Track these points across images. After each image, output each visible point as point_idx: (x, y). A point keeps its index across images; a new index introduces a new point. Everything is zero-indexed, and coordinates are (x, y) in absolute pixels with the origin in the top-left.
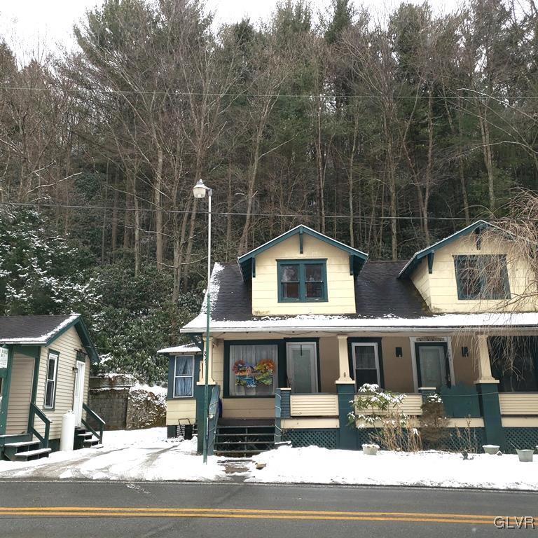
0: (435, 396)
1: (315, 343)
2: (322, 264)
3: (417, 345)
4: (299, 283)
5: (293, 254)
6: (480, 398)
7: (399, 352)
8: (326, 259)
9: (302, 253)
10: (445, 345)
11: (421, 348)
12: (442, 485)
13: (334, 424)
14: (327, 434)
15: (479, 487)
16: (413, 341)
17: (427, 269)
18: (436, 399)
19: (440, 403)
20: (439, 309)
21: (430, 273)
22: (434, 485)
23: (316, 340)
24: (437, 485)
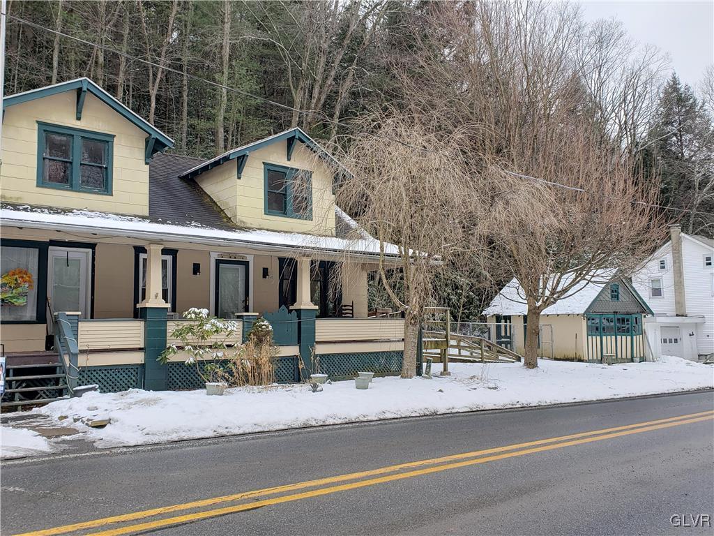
0: (266, 323)
1: (90, 250)
2: (108, 142)
3: (218, 262)
4: (71, 163)
5: (64, 117)
6: (299, 324)
7: (196, 269)
8: (114, 136)
9: (79, 119)
10: (246, 264)
12: (327, 423)
13: (138, 358)
14: (127, 371)
15: (357, 420)
16: (214, 256)
17: (235, 172)
18: (268, 327)
19: (271, 331)
20: (244, 222)
21: (239, 178)
22: (320, 424)
23: (92, 246)
24: (322, 423)
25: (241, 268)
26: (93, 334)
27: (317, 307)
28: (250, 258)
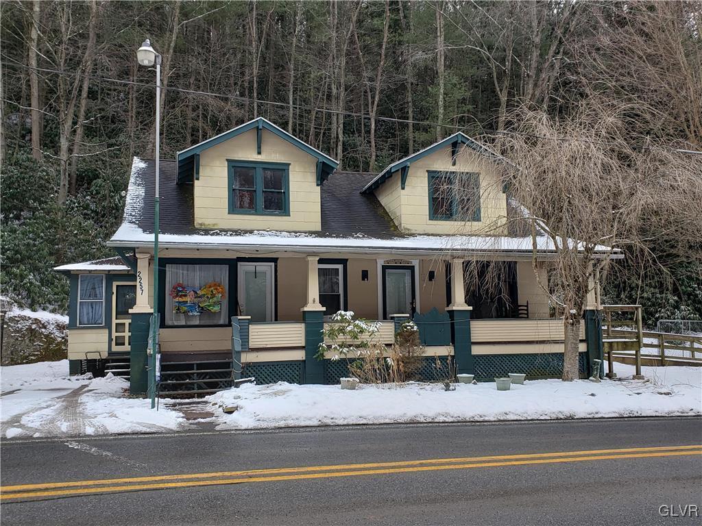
0: (411, 324)
1: (273, 264)
2: (284, 170)
3: (384, 268)
4: (255, 191)
5: (248, 154)
6: (452, 325)
7: (365, 275)
8: (290, 164)
9: (259, 153)
10: (412, 268)
11: (388, 271)
12: (436, 420)
13: (300, 355)
14: (291, 367)
15: (471, 419)
16: (380, 263)
17: (400, 184)
18: (412, 327)
19: (416, 331)
20: (408, 230)
21: (403, 188)
22: (428, 421)
23: (275, 260)
24: (430, 420)
25: (408, 272)
26: (262, 334)
27: (471, 308)
28: (415, 263)
